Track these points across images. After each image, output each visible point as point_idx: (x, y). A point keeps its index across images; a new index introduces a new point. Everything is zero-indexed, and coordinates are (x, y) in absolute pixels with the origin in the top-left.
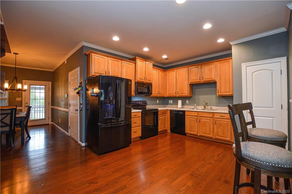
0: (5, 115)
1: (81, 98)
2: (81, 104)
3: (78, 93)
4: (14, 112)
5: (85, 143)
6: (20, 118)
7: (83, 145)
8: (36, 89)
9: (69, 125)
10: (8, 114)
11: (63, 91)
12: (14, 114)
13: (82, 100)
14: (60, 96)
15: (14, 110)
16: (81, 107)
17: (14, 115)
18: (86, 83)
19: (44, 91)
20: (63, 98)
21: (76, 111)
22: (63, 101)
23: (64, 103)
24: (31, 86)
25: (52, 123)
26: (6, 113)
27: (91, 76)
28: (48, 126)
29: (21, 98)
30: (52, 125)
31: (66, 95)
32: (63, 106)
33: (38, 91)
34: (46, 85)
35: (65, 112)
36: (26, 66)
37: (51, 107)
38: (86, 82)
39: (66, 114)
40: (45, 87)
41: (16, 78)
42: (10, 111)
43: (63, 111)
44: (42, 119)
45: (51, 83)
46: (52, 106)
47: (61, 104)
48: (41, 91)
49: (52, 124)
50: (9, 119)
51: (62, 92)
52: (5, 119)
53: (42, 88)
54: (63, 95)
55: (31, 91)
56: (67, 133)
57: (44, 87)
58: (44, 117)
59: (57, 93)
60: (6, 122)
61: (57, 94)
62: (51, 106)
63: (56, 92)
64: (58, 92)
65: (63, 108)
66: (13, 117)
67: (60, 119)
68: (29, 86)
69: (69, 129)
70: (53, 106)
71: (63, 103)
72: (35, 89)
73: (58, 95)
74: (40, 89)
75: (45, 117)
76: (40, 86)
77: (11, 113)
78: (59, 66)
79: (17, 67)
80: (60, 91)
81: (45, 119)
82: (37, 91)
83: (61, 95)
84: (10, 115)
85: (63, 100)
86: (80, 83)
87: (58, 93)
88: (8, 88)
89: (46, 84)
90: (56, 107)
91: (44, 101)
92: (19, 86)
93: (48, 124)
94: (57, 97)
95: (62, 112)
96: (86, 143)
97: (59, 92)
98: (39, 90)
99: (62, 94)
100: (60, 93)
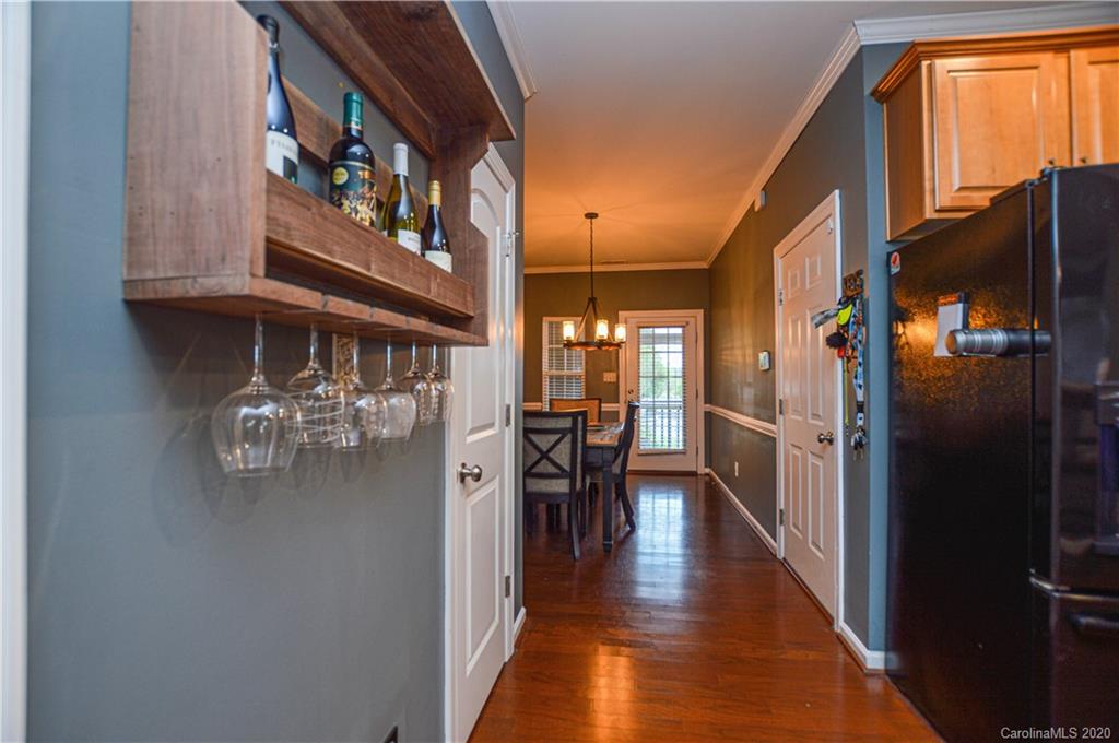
0: (558, 436)
1: (860, 370)
2: (861, 408)
3: (837, 341)
4: (580, 426)
5: (887, 650)
6: (600, 451)
7: (874, 659)
8: (656, 340)
9: (781, 504)
10: (563, 432)
11: (748, 340)
12: (580, 433)
13: (861, 382)
14: (736, 363)
15: (580, 419)
16: (860, 423)
17: (580, 439)
18: (890, 276)
19: (679, 347)
20: (750, 372)
21: (821, 441)
22: (749, 385)
23: (756, 395)
24: (641, 330)
25: (707, 470)
26: (559, 426)
27: (936, 216)
28: (694, 478)
29: (615, 374)
30: (707, 478)
31: (763, 356)
32: (750, 409)
33: (663, 347)
34: (687, 323)
35: (757, 438)
36: (627, 263)
37: (703, 407)
38: (888, 265)
39: (764, 444)
40: (683, 331)
41: (592, 300)
42: (566, 423)
43: (749, 429)
44: (676, 453)
45: (700, 313)
46: (708, 406)
47: (742, 399)
48: (673, 347)
49: (707, 475)
50: (568, 451)
51: (743, 347)
52: (556, 449)
53: (675, 336)
54: (749, 360)
55: (642, 346)
56: (770, 538)
57: (679, 331)
58: (681, 447)
59: (724, 352)
60: (558, 461)
61: (724, 357)
62: (706, 403)
63: (722, 350)
64: (729, 345)
65: (748, 416)
66: (580, 445)
67: (737, 464)
68: (636, 329)
69: (781, 523)
70: (711, 403)
71: (748, 394)
72: (654, 340)
73: (729, 358)
74: (668, 339)
75: (684, 445)
76: (668, 327)
77: (573, 430)
78: (729, 236)
79: (597, 269)
80: (737, 343)
81: (684, 453)
82: (658, 347)
83: (740, 359)
84: (569, 436)
85: (750, 380)
86: (845, 281)
87: (728, 352)
88: (572, 338)
89: (687, 319)
90: (721, 411)
91: (679, 382)
92: (602, 329)
93: (693, 474)
94: (726, 367)
95: (746, 434)
96: (893, 656)
97: (732, 348)
98: (666, 346)
99: (744, 356)
100: (738, 352)
